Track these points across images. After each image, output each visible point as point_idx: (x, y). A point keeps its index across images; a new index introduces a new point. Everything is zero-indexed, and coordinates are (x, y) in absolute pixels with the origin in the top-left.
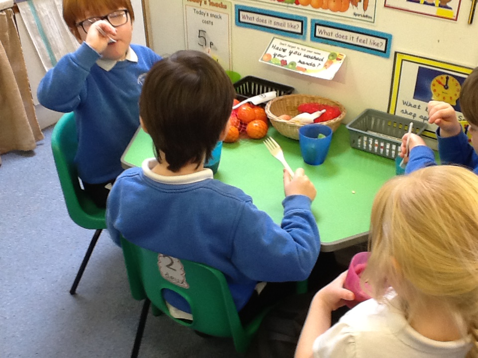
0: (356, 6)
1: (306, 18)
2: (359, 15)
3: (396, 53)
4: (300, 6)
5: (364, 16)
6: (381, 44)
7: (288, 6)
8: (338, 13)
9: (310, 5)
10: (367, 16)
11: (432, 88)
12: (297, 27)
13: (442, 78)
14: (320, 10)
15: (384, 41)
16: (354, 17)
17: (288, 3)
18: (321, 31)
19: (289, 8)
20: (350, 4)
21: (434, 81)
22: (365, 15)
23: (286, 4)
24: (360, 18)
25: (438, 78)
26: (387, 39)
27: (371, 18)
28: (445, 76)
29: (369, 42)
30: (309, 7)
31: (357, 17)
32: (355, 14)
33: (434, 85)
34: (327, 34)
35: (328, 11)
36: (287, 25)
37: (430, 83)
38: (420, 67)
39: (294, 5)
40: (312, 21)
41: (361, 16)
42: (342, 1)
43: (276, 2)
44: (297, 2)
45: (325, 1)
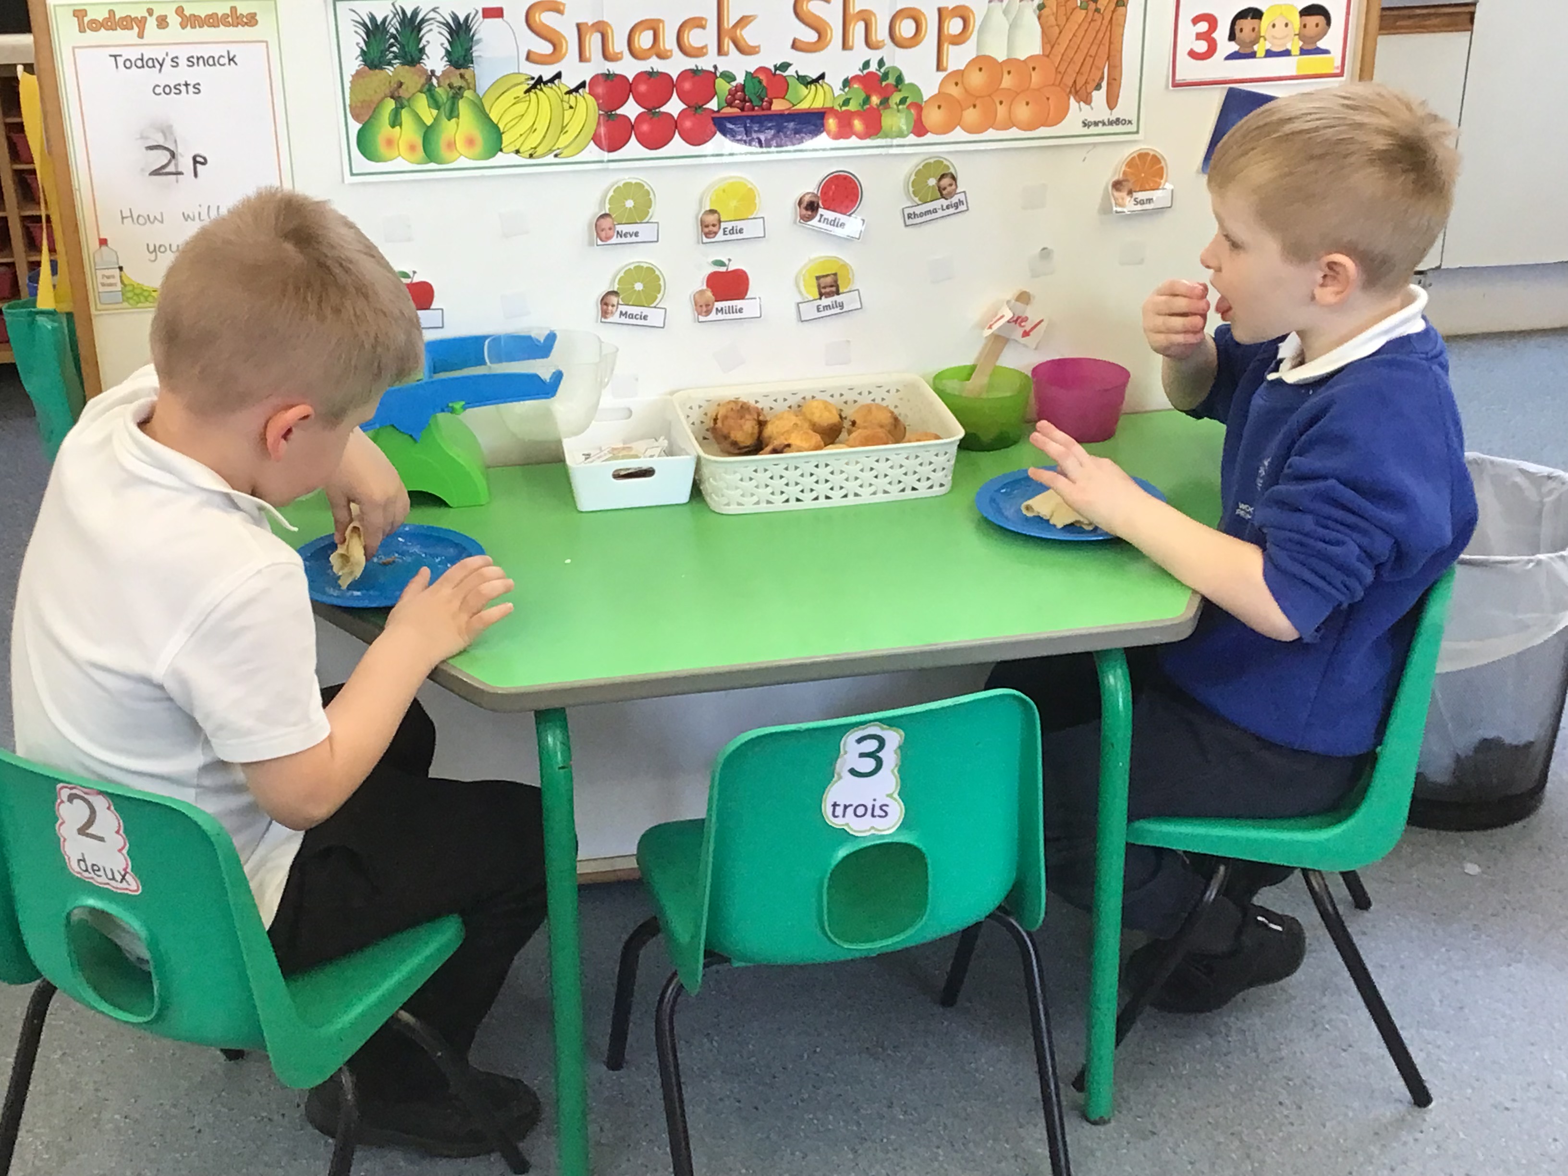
0: (1088, 101)
2: (1096, 124)
4: (929, 138)
5: (1111, 123)
9: (958, 128)
10: (1118, 121)
14: (991, 133)
16: (1086, 131)
17: (893, 137)
20: (1072, 99)
22: (1113, 118)
24: (1100, 129)
27: (1130, 122)
30: (958, 134)
31: (1093, 130)
32: (1085, 124)
35: (1014, 132)
39: (912, 138)
41: (1104, 124)
42: (1048, 99)
43: (854, 141)
44: (920, 129)
45: (1001, 110)
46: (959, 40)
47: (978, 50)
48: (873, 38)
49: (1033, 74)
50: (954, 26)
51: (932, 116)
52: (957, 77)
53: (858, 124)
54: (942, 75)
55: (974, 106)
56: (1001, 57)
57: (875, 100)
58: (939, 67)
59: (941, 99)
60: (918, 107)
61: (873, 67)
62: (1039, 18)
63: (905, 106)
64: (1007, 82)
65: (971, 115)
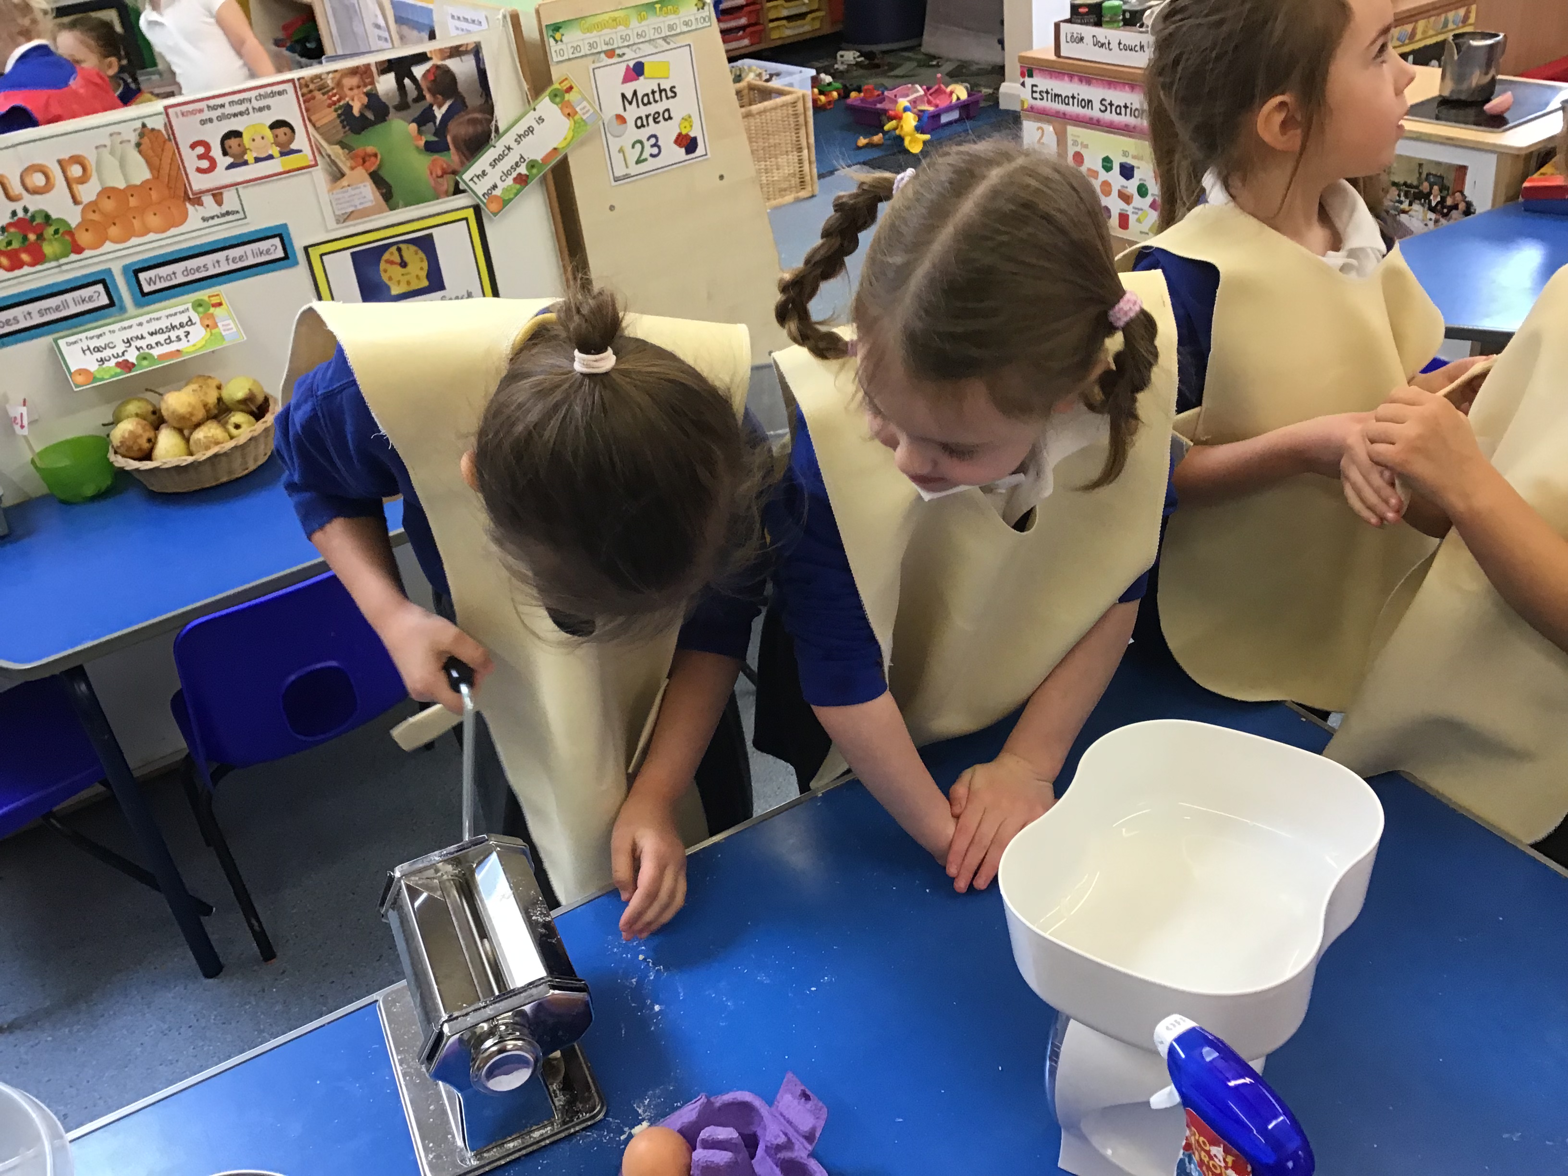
0: (201, 204)
1: (109, 271)
2: (212, 218)
3: (306, 249)
4: (87, 253)
5: (223, 215)
6: (273, 249)
7: (60, 266)
8: (173, 231)
9: (107, 243)
10: (228, 213)
11: (385, 277)
12: (98, 296)
13: (392, 254)
14: (134, 241)
15: (277, 241)
16: (206, 224)
17: (57, 259)
18: (151, 279)
19: (64, 268)
20: (188, 205)
21: (383, 265)
22: (224, 211)
23: (54, 264)
24: (217, 221)
25: (386, 256)
26: (281, 234)
27: (238, 212)
28: (393, 249)
29: (250, 254)
30: (108, 246)
31: (211, 222)
32: (204, 219)
33: (385, 271)
34: (166, 279)
35: (151, 236)
36: (72, 303)
37: (378, 270)
38: (353, 254)
39: (73, 257)
40: (125, 269)
41: (218, 217)
42: (169, 208)
43: (26, 269)
44: (78, 250)
45: (136, 223)
46: (84, 179)
47: (101, 184)
48: (11, 193)
49: (152, 192)
50: (76, 171)
51: (83, 238)
52: (93, 207)
53: (25, 257)
54: (80, 207)
55: (114, 224)
56: (122, 185)
57: (32, 237)
58: (76, 202)
59: (85, 225)
60: (70, 233)
61: (20, 214)
62: (140, 152)
63: (59, 235)
64: (133, 202)
65: (113, 231)
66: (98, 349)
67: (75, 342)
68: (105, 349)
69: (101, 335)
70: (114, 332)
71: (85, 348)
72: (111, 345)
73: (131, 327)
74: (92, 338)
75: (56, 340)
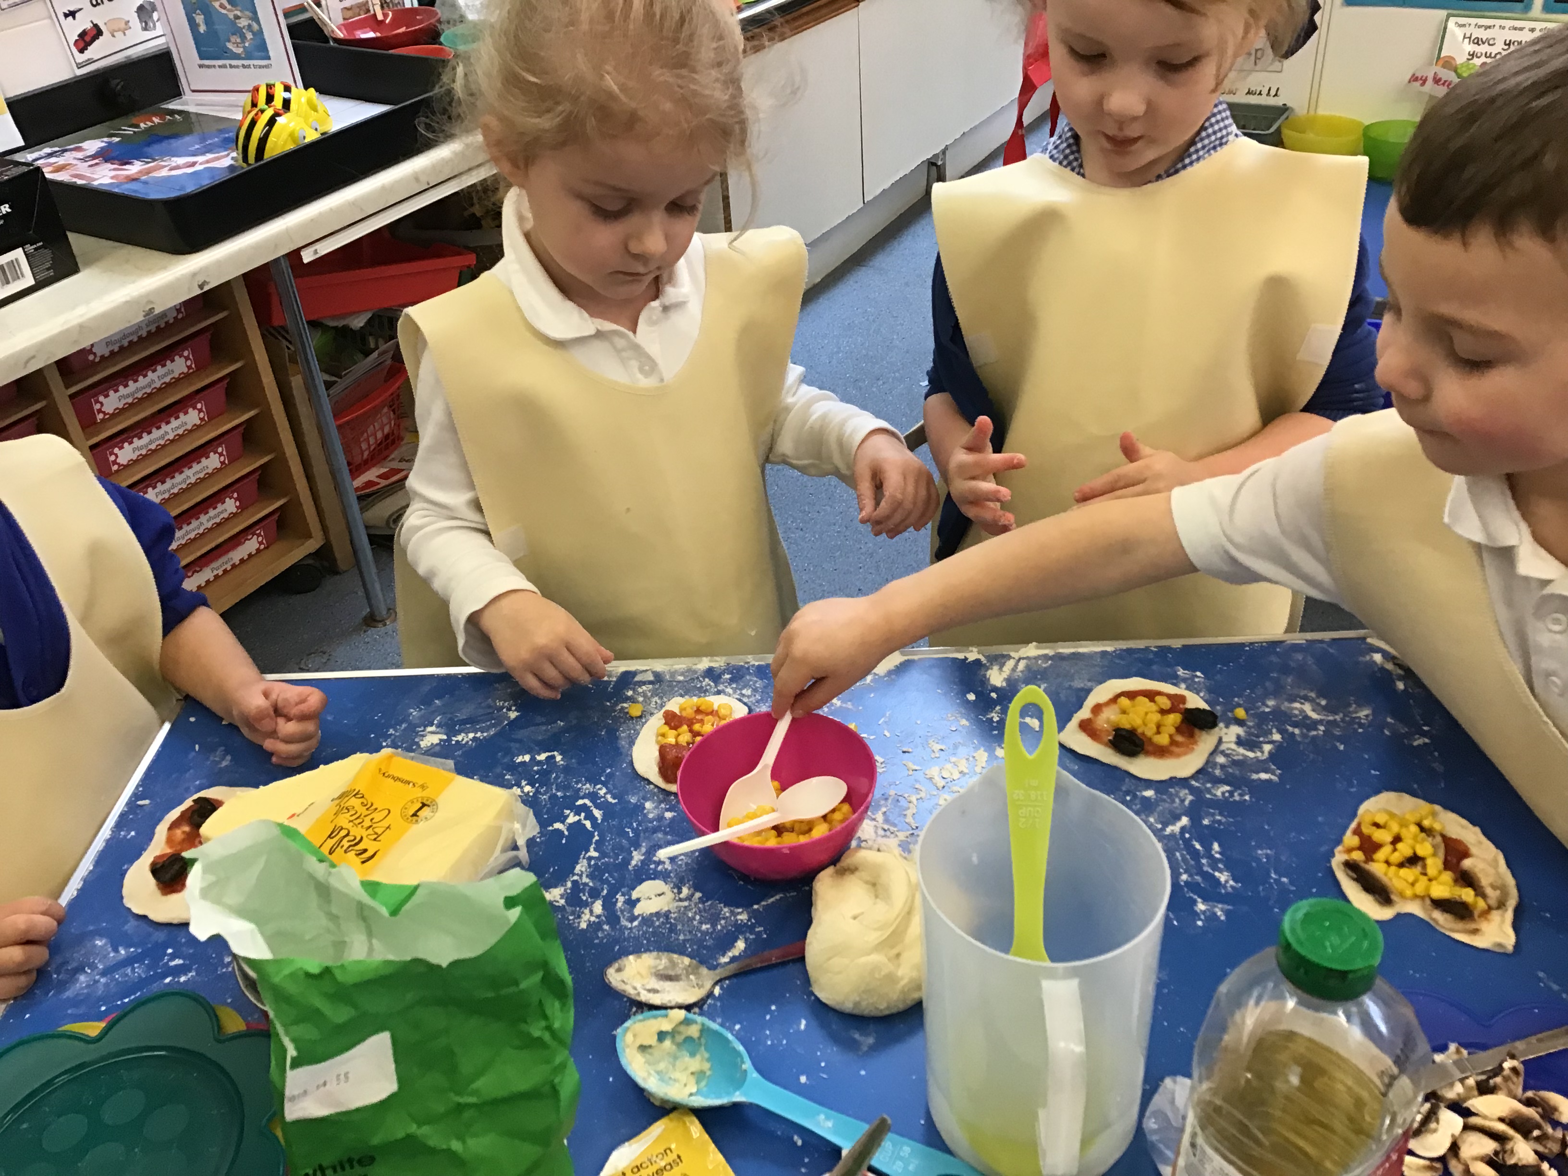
66: (1478, 42)
67: (1464, 25)
68: (1483, 43)
69: (1490, 27)
70: (1504, 28)
71: (1468, 35)
72: (1491, 42)
73: (1521, 29)
74: (1480, 27)
75: (1448, 16)
